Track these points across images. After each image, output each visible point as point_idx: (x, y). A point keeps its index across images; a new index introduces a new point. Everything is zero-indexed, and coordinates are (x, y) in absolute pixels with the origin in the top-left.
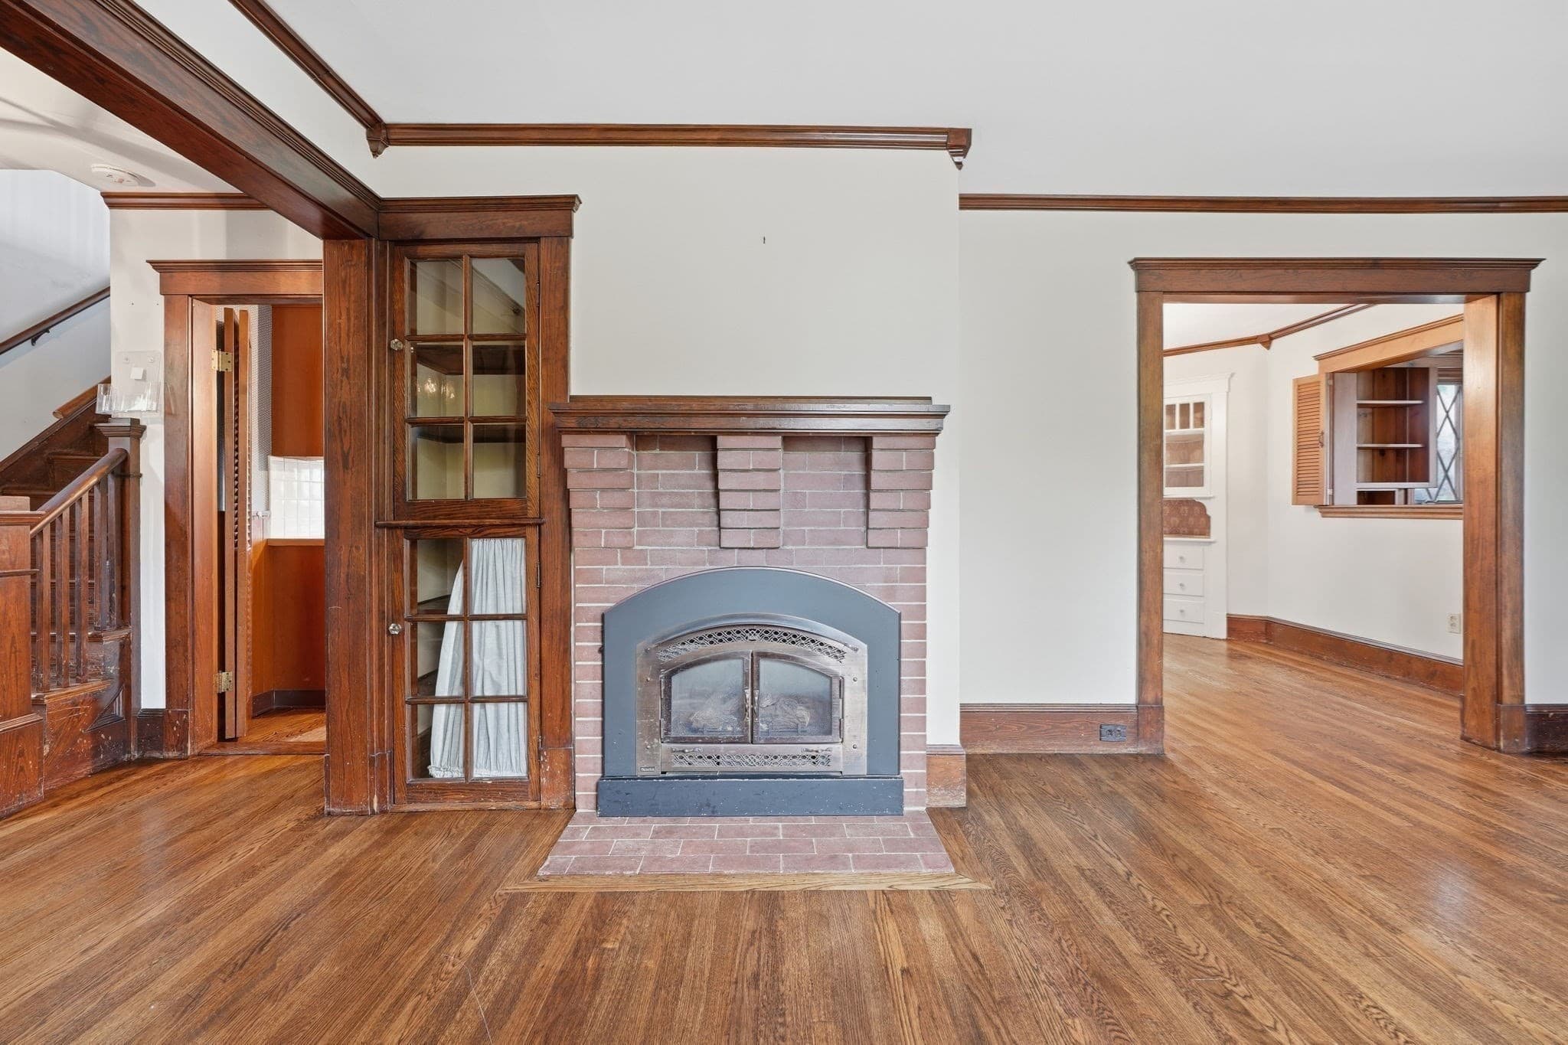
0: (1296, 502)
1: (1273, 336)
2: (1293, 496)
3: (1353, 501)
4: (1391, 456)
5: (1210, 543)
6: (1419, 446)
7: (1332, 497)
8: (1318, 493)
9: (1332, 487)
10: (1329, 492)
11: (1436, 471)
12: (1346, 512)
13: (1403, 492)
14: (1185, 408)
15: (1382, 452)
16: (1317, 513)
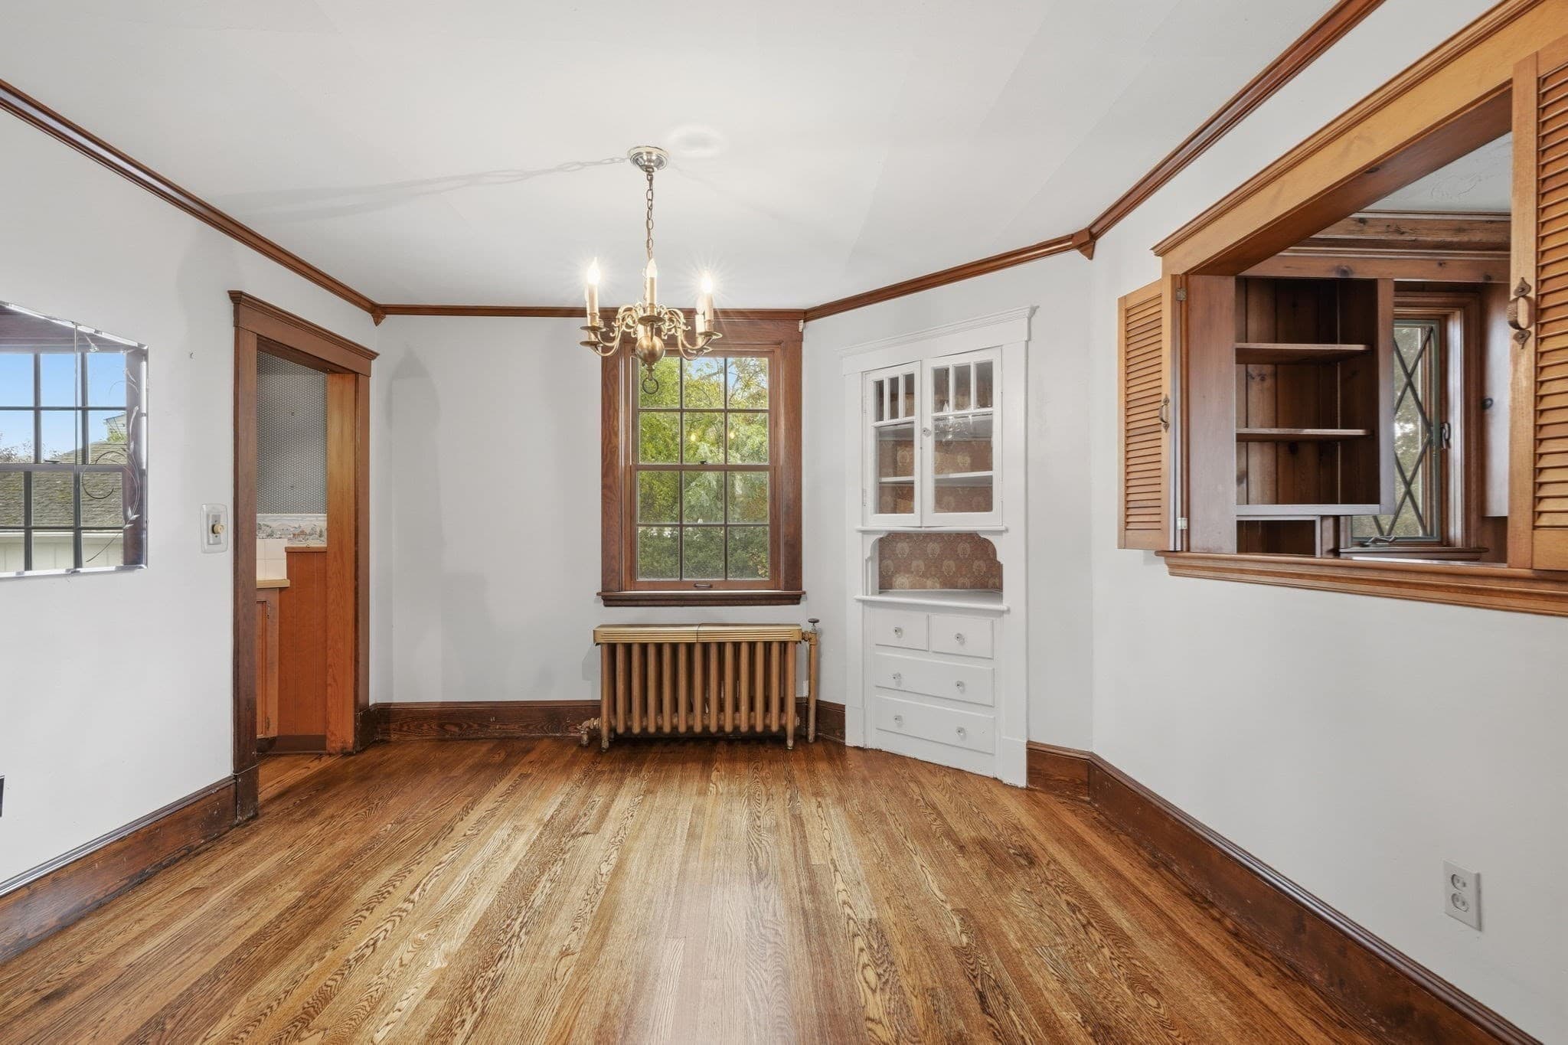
0: (1124, 544)
1: (1094, 230)
2: (1120, 531)
3: (1228, 542)
4: (1309, 455)
5: (1001, 613)
6: (1360, 432)
7: (1187, 533)
8: (1158, 527)
9: (1187, 513)
10: (1182, 523)
11: (1390, 485)
12: (1214, 568)
13: (1330, 523)
14: (962, 373)
15: (1292, 446)
16: (1161, 567)
